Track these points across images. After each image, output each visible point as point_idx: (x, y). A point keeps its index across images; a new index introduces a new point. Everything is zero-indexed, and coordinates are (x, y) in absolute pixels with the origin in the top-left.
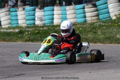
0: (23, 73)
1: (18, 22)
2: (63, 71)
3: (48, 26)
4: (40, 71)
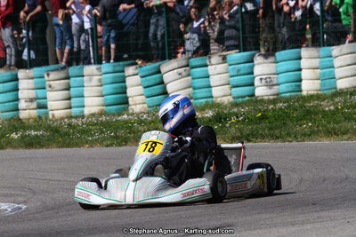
0: (230, 221)
1: (211, 91)
2: (331, 213)
3: (287, 100)
4: (272, 216)
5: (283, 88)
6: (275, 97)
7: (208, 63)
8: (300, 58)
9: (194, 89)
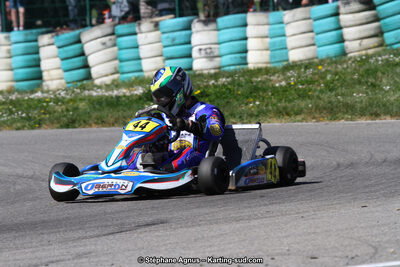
0: (163, 216)
1: (140, 64)
2: (283, 207)
3: (230, 74)
4: (212, 210)
5: (225, 60)
6: (217, 71)
7: (137, 30)
8: (245, 25)
9: (121, 61)
